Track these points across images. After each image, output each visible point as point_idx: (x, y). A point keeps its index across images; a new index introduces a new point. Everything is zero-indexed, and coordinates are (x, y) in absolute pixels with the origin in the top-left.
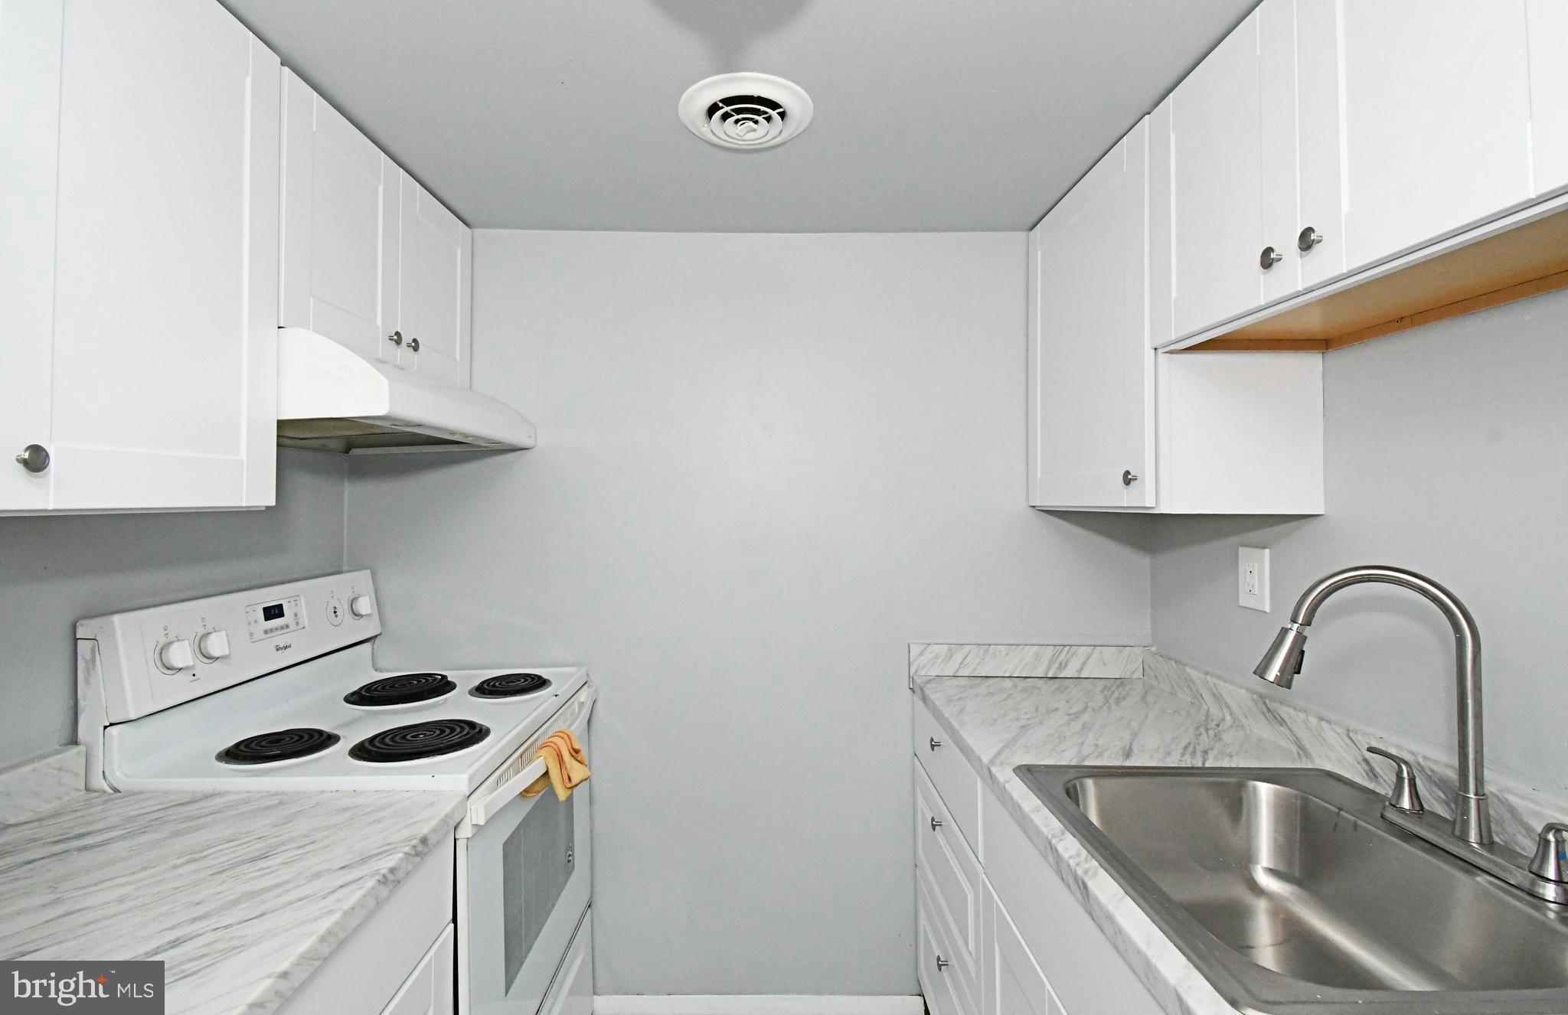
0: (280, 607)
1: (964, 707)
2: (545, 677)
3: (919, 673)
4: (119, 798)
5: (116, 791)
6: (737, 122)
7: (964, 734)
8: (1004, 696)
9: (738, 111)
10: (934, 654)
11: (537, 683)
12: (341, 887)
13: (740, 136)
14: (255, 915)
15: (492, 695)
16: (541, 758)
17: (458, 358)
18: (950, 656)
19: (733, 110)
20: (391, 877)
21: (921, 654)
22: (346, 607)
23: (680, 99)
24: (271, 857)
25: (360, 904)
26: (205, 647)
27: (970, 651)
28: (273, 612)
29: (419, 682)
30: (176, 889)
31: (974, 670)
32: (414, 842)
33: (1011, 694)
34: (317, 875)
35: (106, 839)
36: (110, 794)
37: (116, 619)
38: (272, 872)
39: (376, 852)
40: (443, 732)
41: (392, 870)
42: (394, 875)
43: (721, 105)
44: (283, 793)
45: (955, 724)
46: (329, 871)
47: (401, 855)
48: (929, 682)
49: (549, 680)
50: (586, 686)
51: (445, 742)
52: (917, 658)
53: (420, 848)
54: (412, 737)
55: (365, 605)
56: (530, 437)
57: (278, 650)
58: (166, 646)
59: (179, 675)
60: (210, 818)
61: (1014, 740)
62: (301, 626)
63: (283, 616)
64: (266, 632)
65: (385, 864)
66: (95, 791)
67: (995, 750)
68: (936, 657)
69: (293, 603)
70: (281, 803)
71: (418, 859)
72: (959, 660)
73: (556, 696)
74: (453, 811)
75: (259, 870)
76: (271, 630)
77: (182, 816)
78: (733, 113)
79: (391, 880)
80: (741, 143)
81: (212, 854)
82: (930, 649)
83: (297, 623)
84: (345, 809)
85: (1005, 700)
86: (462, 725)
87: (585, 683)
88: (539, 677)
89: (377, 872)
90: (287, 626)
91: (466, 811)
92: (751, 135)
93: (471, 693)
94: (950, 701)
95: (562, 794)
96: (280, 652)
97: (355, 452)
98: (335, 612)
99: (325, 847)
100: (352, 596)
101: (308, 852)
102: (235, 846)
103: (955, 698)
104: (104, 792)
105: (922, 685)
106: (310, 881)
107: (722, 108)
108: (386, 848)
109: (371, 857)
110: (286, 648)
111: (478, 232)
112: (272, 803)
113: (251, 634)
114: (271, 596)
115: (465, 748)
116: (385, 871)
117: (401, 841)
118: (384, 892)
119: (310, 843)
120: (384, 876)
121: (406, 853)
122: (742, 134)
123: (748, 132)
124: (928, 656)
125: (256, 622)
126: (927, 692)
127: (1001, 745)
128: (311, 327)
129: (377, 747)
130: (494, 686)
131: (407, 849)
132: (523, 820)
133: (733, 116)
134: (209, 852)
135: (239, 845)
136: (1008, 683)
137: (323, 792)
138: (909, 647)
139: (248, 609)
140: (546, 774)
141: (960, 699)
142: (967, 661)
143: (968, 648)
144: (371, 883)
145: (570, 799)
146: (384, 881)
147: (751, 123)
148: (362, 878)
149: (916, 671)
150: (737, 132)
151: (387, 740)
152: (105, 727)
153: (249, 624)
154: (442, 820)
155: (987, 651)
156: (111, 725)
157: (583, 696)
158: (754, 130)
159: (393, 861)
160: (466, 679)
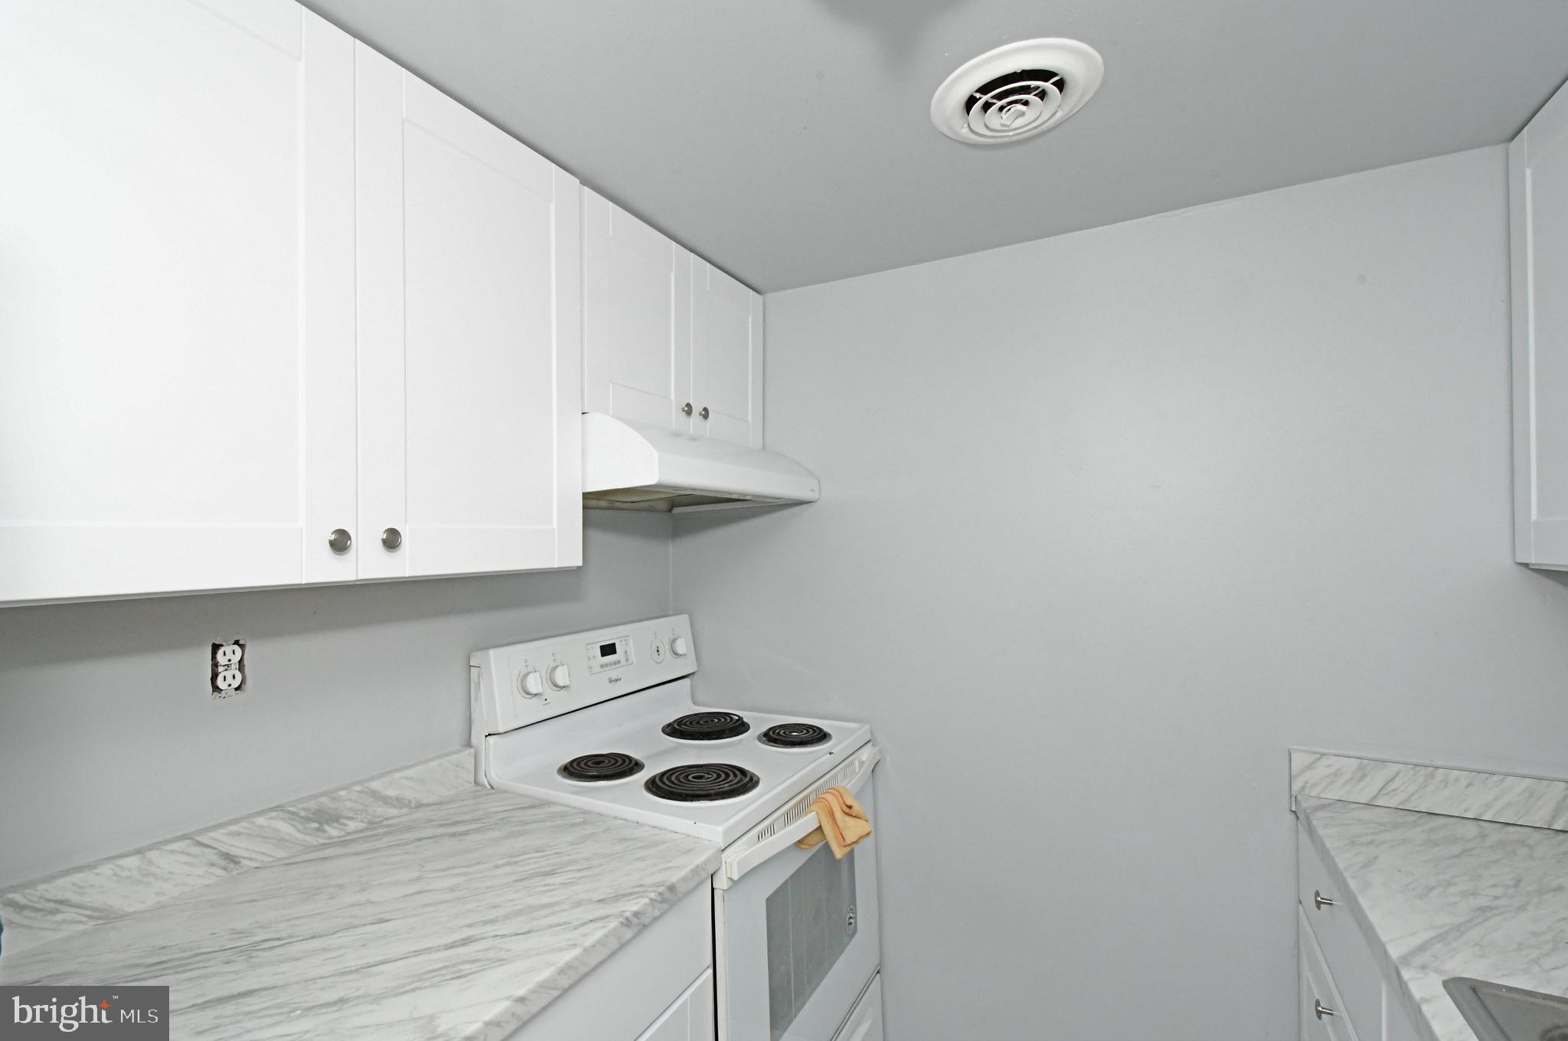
0: (614, 645)
1: (1376, 858)
2: (826, 729)
3: (1307, 791)
4: (494, 794)
5: (492, 788)
6: (1001, 109)
7: (1364, 902)
8: (1455, 849)
9: (999, 97)
10: (1333, 769)
11: (817, 736)
12: (591, 921)
13: (1008, 126)
14: (522, 932)
15: (775, 743)
16: (814, 813)
17: (750, 420)
18: (1362, 774)
19: (993, 97)
20: (635, 921)
21: (1310, 766)
22: (667, 647)
23: (930, 105)
24: (558, 875)
25: (601, 943)
26: (526, 685)
27: (1398, 774)
28: (608, 650)
29: (719, 720)
30: (488, 888)
31: (1408, 800)
32: (661, 889)
33: (1472, 849)
34: (578, 904)
35: (469, 829)
36: (489, 790)
37: (492, 652)
38: (553, 890)
39: (630, 891)
40: (719, 776)
41: (636, 914)
42: (638, 919)
43: (978, 95)
44: (589, 812)
45: (1353, 884)
46: (590, 901)
47: (646, 900)
48: (1323, 807)
49: (829, 734)
50: (870, 744)
51: (716, 789)
52: (1302, 772)
53: (667, 895)
54: (693, 778)
55: (681, 646)
56: (813, 490)
57: (610, 682)
58: (526, 675)
59: (535, 700)
60: (535, 826)
61: (1459, 929)
62: (630, 662)
63: (616, 653)
64: (602, 666)
65: (632, 906)
66: (481, 786)
67: (1416, 941)
68: (1337, 774)
69: (624, 642)
70: (584, 822)
71: (665, 906)
72: (1379, 784)
73: (830, 754)
74: (706, 863)
75: (545, 885)
76: (606, 665)
77: (518, 819)
78: (994, 101)
79: (638, 925)
80: (1011, 133)
81: (523, 860)
82: (1325, 761)
83: (627, 660)
84: (625, 840)
85: (1457, 856)
86: (737, 772)
87: (869, 741)
88: (820, 730)
89: (621, 914)
90: (619, 662)
91: (721, 863)
92: (1020, 121)
93: (759, 739)
94: (1353, 844)
95: (839, 853)
96: (612, 683)
97: (676, 510)
98: (658, 651)
99: (597, 875)
100: (672, 637)
101: (583, 877)
102: (538, 857)
103: (1365, 839)
104: (486, 787)
105: (1308, 811)
106: (573, 908)
107: (980, 98)
108: (637, 890)
109: (624, 895)
110: (617, 680)
111: (770, 296)
112: (578, 820)
113: (590, 668)
114: (606, 637)
115: (731, 797)
116: (628, 914)
117: (652, 886)
118: (628, 934)
119: (587, 868)
120: (627, 919)
121: (651, 899)
122: (1009, 123)
123: (1016, 119)
124: (1322, 770)
125: (594, 657)
126: (1315, 822)
127: (1431, 934)
128: (611, 413)
129: (664, 783)
130: (779, 733)
131: (652, 895)
132: (791, 876)
133: (995, 104)
134: (521, 858)
135: (543, 857)
136: (1471, 829)
137: (616, 818)
138: (1290, 754)
139: (588, 647)
140: (820, 828)
141: (1371, 842)
142: (1392, 786)
143: (1395, 768)
144: (613, 924)
145: (850, 855)
146: (627, 923)
147: (1019, 107)
148: (609, 916)
149: (1303, 788)
150: (1002, 121)
151: (673, 778)
152: (486, 736)
153: (589, 659)
154: (692, 870)
155: (1432, 776)
156: (490, 735)
157: (866, 755)
158: (1023, 114)
159: (638, 905)
160: (759, 723)
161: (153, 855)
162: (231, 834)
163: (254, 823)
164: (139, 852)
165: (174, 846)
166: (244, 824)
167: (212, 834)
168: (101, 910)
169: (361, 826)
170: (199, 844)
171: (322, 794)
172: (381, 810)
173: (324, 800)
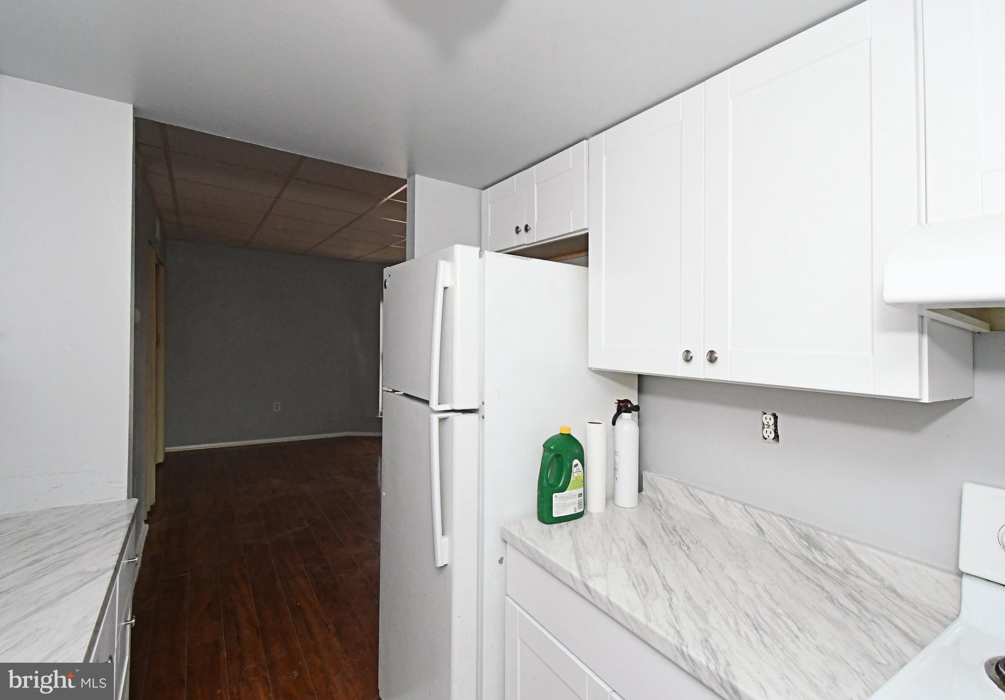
161: (728, 502)
162: (760, 515)
163: (771, 518)
164: (727, 499)
165: (737, 504)
166: (766, 514)
167: (752, 510)
168: (713, 514)
169: (838, 567)
170: (746, 510)
171: (814, 528)
172: (854, 567)
173: (811, 530)
